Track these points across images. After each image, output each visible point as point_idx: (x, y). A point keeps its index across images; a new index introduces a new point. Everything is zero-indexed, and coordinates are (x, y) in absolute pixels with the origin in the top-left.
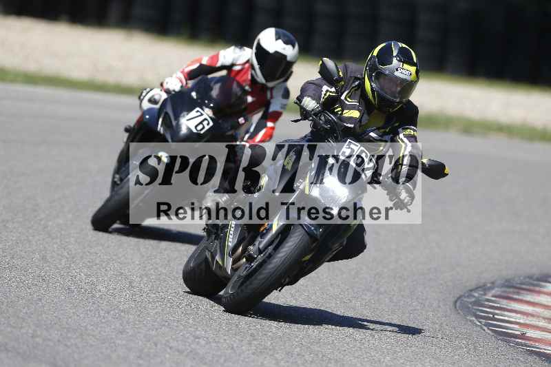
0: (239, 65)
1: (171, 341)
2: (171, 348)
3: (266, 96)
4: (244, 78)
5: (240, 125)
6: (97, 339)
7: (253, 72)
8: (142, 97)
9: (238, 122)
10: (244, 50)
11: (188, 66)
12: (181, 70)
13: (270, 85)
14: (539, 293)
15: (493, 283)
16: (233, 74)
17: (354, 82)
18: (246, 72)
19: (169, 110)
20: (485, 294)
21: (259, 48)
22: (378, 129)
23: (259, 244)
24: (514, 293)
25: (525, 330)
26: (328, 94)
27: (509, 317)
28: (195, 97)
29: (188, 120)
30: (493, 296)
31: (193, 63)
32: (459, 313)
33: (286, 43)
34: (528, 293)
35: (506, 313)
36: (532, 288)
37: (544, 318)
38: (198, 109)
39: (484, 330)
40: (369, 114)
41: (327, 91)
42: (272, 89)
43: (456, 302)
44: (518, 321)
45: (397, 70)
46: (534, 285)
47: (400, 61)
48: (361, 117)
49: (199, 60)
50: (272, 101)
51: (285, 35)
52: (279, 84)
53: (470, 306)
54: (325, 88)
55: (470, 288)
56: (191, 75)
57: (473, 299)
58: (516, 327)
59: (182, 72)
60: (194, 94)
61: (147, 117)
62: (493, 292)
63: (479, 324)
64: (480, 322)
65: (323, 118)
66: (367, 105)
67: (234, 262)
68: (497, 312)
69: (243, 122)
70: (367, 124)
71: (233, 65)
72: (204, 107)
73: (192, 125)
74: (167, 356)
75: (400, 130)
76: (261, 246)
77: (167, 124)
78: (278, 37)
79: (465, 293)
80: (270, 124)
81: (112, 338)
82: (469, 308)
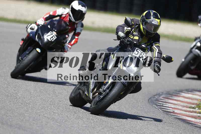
0: (64, 15)
1: (45, 114)
2: (45, 117)
3: (75, 26)
4: (66, 19)
5: (66, 38)
6: (18, 114)
7: (70, 17)
8: (27, 27)
9: (66, 37)
10: (66, 9)
11: (45, 15)
12: (43, 17)
13: (77, 22)
14: (179, 96)
15: (162, 93)
16: (62, 18)
17: (136, 26)
18: (67, 17)
19: (40, 32)
20: (159, 97)
21: (72, 8)
22: (146, 43)
23: (104, 88)
24: (170, 96)
25: (174, 110)
26: (127, 30)
27: (168, 105)
28: (49, 27)
29: (47, 36)
30: (163, 98)
31: (47, 14)
32: (150, 104)
33: (83, 6)
34: (175, 96)
35: (168, 104)
36: (177, 95)
37: (181, 106)
38: (51, 32)
39: (159, 110)
40: (142, 38)
41: (126, 29)
42: (77, 24)
43: (149, 100)
44: (171, 107)
45: (153, 21)
46: (177, 94)
47: (154, 17)
48: (139, 39)
49: (49, 13)
50: (77, 28)
51: (82, 3)
52: (80, 22)
53: (154, 101)
54: (126, 28)
55: (154, 95)
56: (46, 19)
57: (155, 99)
58: (171, 109)
59: (43, 18)
60: (49, 26)
61: (31, 35)
62: (163, 96)
63: (157, 108)
64: (158, 107)
65: (126, 40)
66: (141, 34)
67: (93, 95)
68: (164, 103)
69: (67, 37)
70: (141, 42)
71: (62, 15)
72: (53, 31)
73: (49, 38)
74: (44, 120)
75: (154, 44)
76: (104, 89)
77: (39, 38)
78: (79, 4)
79: (152, 96)
80: (76, 37)
81: (23, 113)
82: (153, 102)
